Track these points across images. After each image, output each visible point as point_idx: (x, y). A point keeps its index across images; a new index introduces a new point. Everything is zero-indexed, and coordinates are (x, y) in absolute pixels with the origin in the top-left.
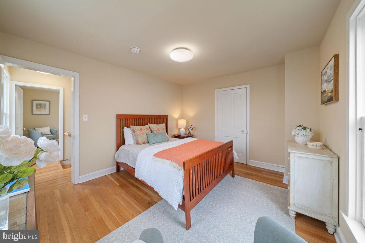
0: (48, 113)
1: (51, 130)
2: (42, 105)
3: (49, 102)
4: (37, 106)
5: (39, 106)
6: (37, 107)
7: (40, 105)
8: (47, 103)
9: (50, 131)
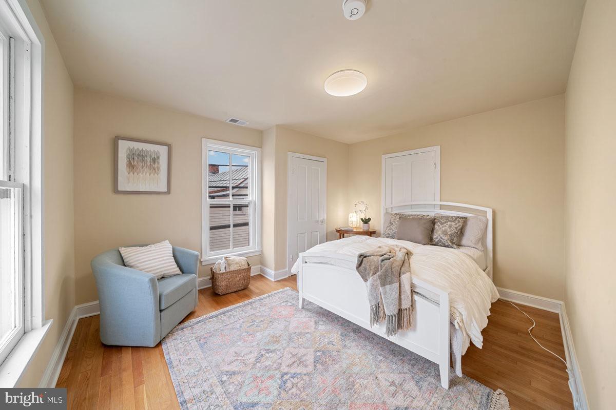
0: (165, 189)
1: (178, 254)
2: (148, 159)
3: (169, 147)
4: (129, 162)
5: (137, 161)
6: (131, 166)
7: (141, 156)
8: (163, 151)
9: (174, 256)
